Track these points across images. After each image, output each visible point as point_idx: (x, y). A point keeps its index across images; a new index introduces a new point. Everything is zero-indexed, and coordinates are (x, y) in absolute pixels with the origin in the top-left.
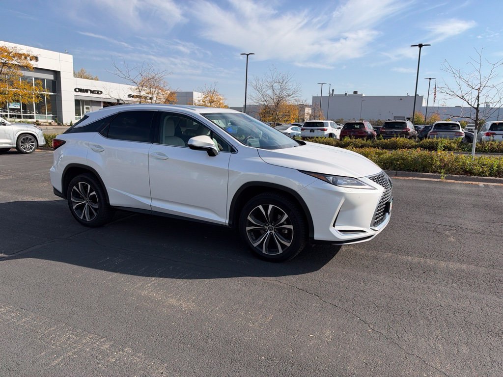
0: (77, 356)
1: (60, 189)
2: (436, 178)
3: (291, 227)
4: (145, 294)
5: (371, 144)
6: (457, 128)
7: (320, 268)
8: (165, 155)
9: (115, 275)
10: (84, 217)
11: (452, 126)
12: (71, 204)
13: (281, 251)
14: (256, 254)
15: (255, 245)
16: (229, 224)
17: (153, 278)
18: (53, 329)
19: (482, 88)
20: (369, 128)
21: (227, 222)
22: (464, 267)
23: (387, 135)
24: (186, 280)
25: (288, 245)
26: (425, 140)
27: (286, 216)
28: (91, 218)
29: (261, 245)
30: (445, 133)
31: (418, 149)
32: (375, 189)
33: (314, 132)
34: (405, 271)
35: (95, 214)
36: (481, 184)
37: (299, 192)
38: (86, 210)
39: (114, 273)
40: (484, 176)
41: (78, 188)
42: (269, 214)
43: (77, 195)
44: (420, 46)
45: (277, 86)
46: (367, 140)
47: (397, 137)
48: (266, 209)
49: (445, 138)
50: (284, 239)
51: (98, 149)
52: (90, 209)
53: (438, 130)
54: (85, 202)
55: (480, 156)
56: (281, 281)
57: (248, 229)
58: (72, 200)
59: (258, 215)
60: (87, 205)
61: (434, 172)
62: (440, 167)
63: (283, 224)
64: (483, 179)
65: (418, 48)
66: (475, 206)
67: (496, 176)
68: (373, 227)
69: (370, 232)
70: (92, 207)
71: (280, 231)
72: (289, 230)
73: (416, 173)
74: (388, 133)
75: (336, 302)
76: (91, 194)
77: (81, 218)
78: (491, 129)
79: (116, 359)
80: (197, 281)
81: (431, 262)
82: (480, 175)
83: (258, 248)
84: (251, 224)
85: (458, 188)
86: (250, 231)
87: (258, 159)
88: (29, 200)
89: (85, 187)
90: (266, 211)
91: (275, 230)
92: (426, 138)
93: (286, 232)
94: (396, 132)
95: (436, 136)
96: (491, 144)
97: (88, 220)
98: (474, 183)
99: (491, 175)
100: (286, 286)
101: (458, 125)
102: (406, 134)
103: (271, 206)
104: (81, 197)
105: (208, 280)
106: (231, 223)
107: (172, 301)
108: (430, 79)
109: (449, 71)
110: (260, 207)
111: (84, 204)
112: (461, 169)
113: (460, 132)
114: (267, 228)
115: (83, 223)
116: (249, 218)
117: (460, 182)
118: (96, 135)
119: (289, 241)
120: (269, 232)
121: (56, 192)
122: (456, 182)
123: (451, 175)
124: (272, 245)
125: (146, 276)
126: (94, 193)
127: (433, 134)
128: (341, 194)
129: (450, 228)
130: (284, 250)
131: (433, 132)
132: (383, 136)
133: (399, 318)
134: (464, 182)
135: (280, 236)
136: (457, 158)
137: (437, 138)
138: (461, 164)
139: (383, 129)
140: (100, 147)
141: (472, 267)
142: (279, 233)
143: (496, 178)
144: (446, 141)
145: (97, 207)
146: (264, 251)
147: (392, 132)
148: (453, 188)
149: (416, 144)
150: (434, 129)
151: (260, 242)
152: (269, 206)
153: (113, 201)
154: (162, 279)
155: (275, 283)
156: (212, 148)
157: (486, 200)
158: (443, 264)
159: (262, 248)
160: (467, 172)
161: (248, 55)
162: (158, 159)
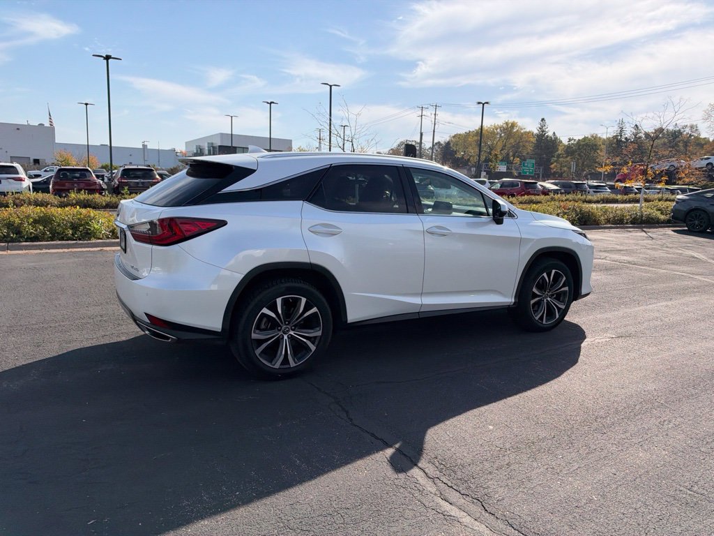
3: (566, 289)
8: (445, 228)
10: (285, 361)
12: (250, 346)
13: (558, 316)
14: (538, 328)
15: (537, 318)
16: (515, 302)
21: (513, 301)
25: (564, 307)
27: (565, 279)
28: (299, 359)
35: (313, 347)
38: (288, 348)
41: (275, 310)
42: (551, 280)
44: (108, 58)
48: (549, 276)
50: (561, 303)
54: (280, 333)
57: (532, 302)
58: (252, 336)
60: (286, 337)
63: (560, 288)
70: (307, 338)
72: (564, 293)
77: (277, 366)
83: (539, 320)
89: (291, 306)
91: (551, 296)
97: (292, 365)
106: (517, 300)
108: (86, 104)
110: (545, 275)
114: (544, 296)
116: (535, 290)
124: (550, 313)
126: (313, 310)
130: (560, 313)
135: (556, 301)
142: (555, 298)
145: (318, 333)
146: (544, 322)
147: (137, 183)
151: (542, 313)
152: (552, 271)
159: (543, 319)
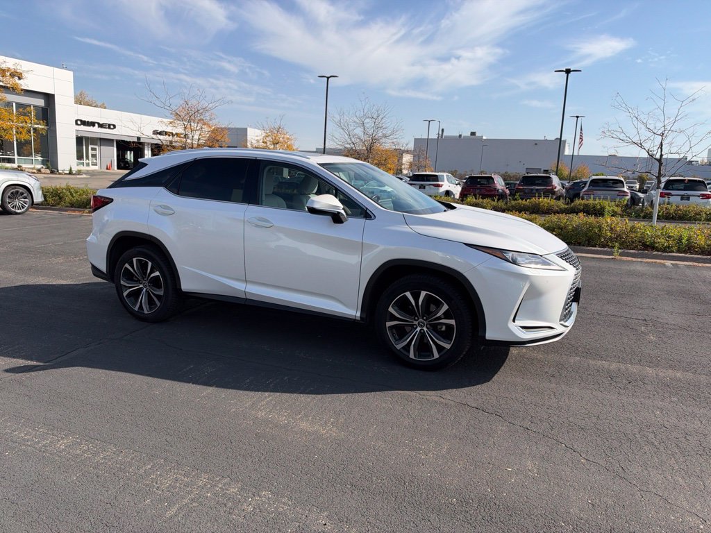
0: (197, 504)
1: (103, 267)
2: (606, 255)
3: (452, 322)
4: (262, 416)
5: (504, 207)
6: (619, 185)
7: (491, 378)
8: (267, 221)
9: (210, 390)
10: (141, 307)
11: (614, 183)
12: (120, 289)
13: (436, 355)
14: (399, 359)
15: (399, 347)
16: (361, 317)
17: (267, 394)
18: (149, 467)
19: (666, 132)
20: (499, 183)
21: (359, 314)
22: (679, 375)
23: (525, 193)
24: (313, 396)
25: (448, 346)
26: (577, 202)
27: (445, 307)
28: (150, 310)
29: (407, 348)
30: (604, 192)
31: (581, 214)
32: (565, 270)
33: (424, 188)
34: (604, 380)
35: (158, 304)
36: (668, 263)
37: (465, 274)
38: (143, 298)
39: (208, 387)
40: (670, 252)
41: (133, 267)
42: (420, 303)
43: (129, 276)
44: (568, 71)
45: (369, 123)
46: (498, 200)
47: (539, 197)
48: (416, 297)
49: (605, 199)
50: (442, 339)
51: (166, 211)
52: (149, 295)
53: (594, 188)
54: (141, 286)
55: (662, 224)
56: (443, 396)
57: (389, 324)
58: (122, 282)
59: (404, 305)
60: (144, 290)
61: (604, 247)
62: (611, 239)
63: (439, 318)
64: (669, 256)
65: (564, 74)
66: (668, 293)
67: (685, 252)
68: (562, 322)
69: (559, 329)
70: (154, 294)
71: (434, 328)
72: (449, 327)
73: (579, 247)
74: (526, 191)
75: (527, 424)
76: (153, 275)
77: (136, 309)
78: (666, 187)
79: (254, 508)
80: (329, 397)
81: (635, 369)
82: (664, 251)
83: (402, 350)
84: (393, 318)
85: (639, 268)
86: (391, 327)
87: (405, 228)
88: (44, 283)
89: (143, 266)
90: (416, 299)
91: (428, 326)
92: (579, 199)
93: (444, 329)
94: (537, 190)
95: (592, 196)
96: (666, 209)
97: (146, 312)
98: (658, 261)
99: (679, 251)
100: (453, 403)
101: (621, 182)
102: (551, 192)
103: (423, 294)
104: (135, 279)
105: (343, 396)
106: (364, 316)
107: (304, 425)
108: (577, 117)
109: (622, 108)
110: (408, 294)
111: (140, 290)
112: (640, 242)
113: (624, 192)
114: (416, 323)
115: (139, 317)
116: (391, 309)
117: (639, 260)
118: (161, 191)
119: (449, 342)
120: (418, 329)
121: (96, 271)
122: (634, 259)
123: (626, 251)
124: (423, 347)
125: (255, 391)
126: (157, 273)
127: (588, 193)
128: (525, 277)
129: (645, 322)
130: (442, 353)
131: (588, 191)
132: (520, 196)
133: (616, 444)
134: (645, 260)
135: (436, 335)
136: (633, 227)
137: (595, 199)
138: (639, 235)
139: (519, 185)
140: (168, 208)
141: (689, 375)
142: (434, 330)
143: (686, 255)
144: (607, 203)
145: (161, 293)
146: (412, 355)
147: (532, 190)
148: (632, 268)
149: (566, 206)
150: (589, 186)
151: (406, 343)
152: (420, 293)
153: (187, 285)
154: (278, 394)
155: (437, 399)
156: (339, 213)
157: (681, 285)
158: (650, 371)
159: (409, 352)
160: (647, 247)
161: (328, 78)
162: (257, 226)
